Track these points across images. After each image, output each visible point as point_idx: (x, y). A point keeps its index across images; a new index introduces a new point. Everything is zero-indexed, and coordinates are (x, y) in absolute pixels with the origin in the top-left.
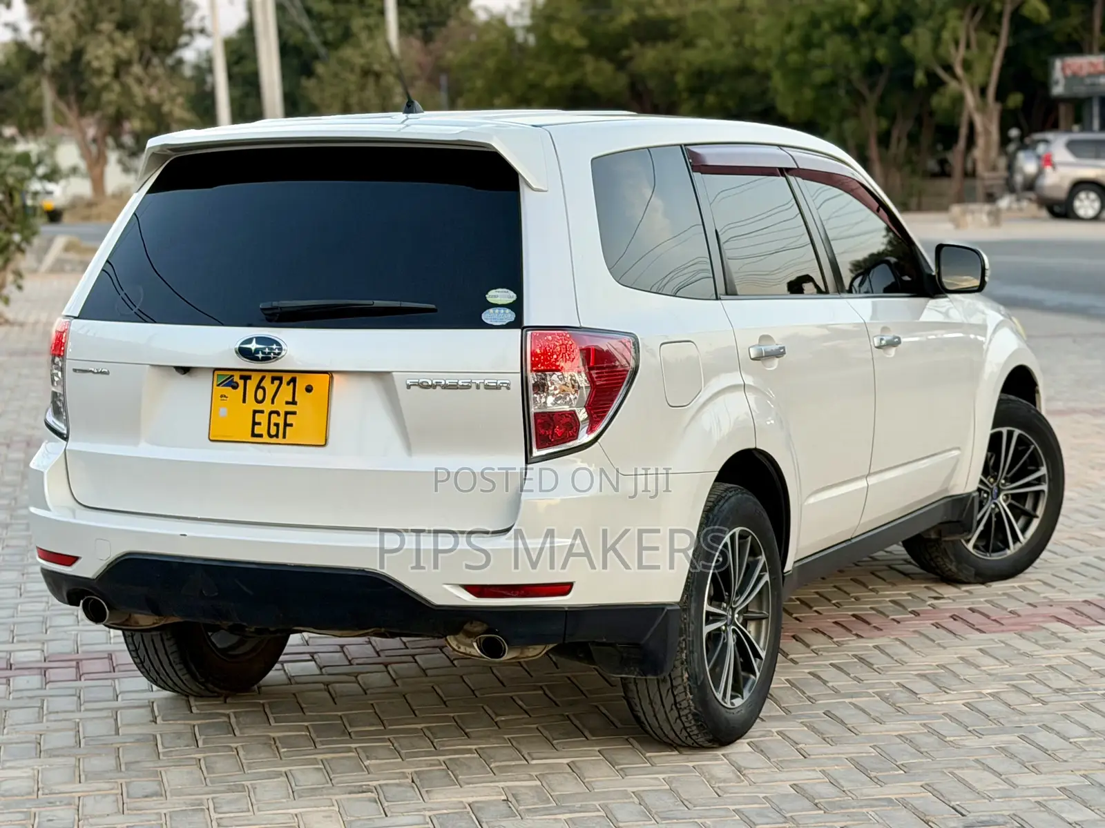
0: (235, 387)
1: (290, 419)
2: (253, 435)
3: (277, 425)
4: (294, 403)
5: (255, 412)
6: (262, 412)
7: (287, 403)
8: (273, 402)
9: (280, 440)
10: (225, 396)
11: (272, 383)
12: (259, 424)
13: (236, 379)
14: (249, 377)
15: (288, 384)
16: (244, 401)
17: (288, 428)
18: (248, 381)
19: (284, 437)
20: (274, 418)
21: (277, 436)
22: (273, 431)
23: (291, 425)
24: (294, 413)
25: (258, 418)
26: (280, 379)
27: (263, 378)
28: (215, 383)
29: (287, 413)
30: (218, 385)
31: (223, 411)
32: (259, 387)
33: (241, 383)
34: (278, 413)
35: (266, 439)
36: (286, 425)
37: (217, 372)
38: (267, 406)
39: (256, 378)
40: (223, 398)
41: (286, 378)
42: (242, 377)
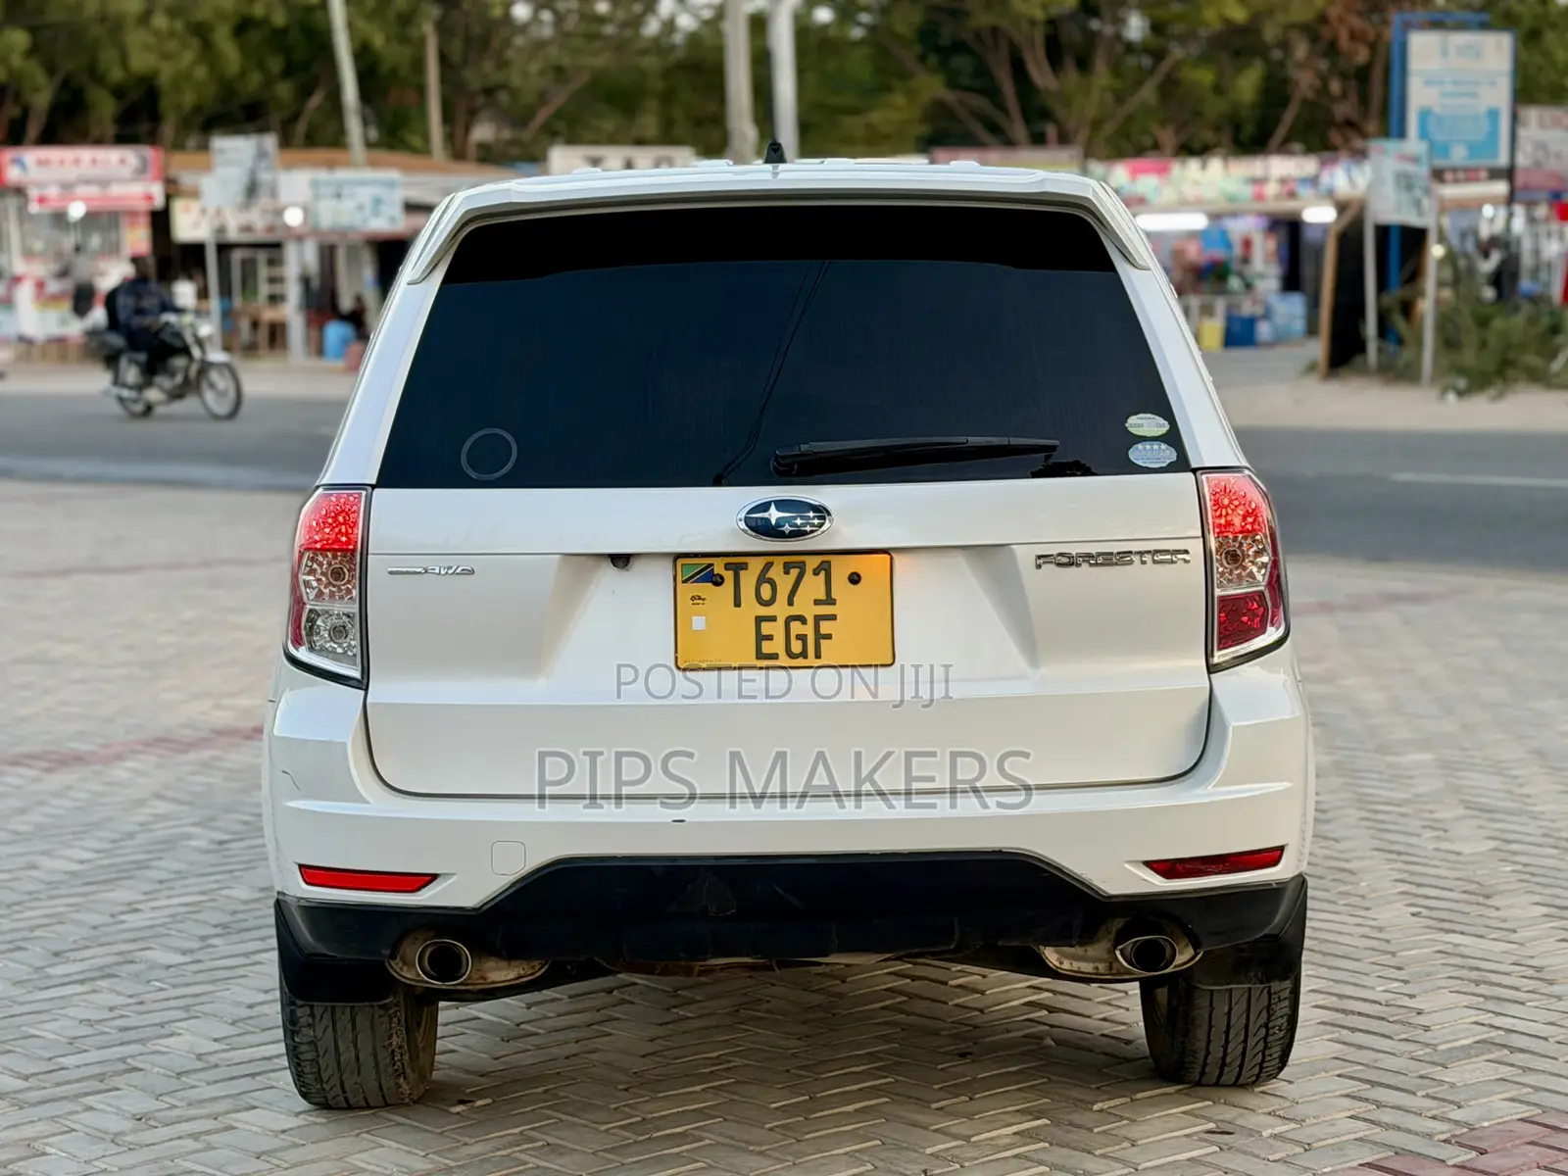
0: (718, 581)
1: (826, 627)
2: (760, 655)
3: (802, 638)
4: (830, 600)
5: (759, 620)
6: (773, 619)
7: (817, 602)
8: (791, 603)
9: (811, 660)
10: (700, 598)
11: (787, 572)
12: (770, 638)
13: (719, 567)
14: (744, 566)
15: (816, 573)
16: (737, 604)
17: (824, 643)
18: (742, 573)
19: (818, 656)
20: (796, 628)
21: (804, 654)
22: (797, 647)
23: (829, 637)
24: (833, 617)
25: (767, 628)
26: (802, 566)
27: (768, 566)
28: (679, 579)
29: (818, 619)
30: (684, 582)
31: (698, 623)
32: (763, 578)
33: (729, 576)
34: (802, 619)
35: (784, 660)
36: (820, 637)
37: (680, 562)
38: (780, 609)
39: (756, 566)
40: (696, 601)
41: (812, 562)
42: (727, 567)
